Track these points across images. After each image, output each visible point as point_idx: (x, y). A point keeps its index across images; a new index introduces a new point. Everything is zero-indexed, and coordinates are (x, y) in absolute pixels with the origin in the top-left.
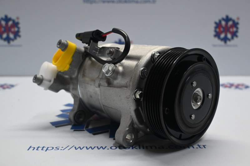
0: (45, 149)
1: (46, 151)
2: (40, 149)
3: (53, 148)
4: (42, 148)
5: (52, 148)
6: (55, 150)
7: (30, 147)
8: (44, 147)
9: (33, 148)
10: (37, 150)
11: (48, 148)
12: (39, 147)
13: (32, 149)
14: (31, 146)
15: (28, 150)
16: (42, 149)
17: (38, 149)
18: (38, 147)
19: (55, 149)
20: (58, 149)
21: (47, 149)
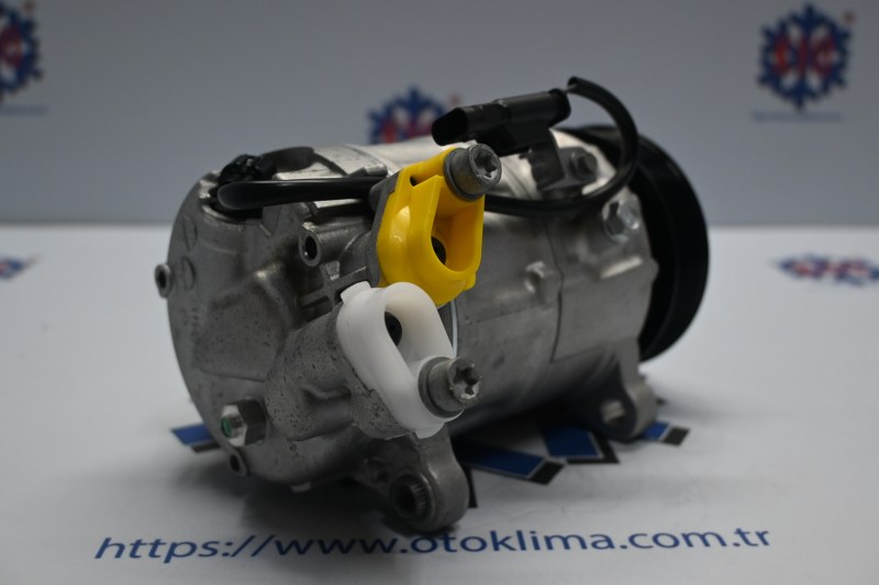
0: (162, 551)
1: (167, 560)
2: (143, 551)
3: (194, 547)
4: (149, 548)
5: (188, 549)
6: (201, 555)
7: (106, 544)
8: (157, 544)
9: (116, 549)
10: (133, 555)
11: (174, 546)
12: (138, 544)
13: (111, 551)
14: (108, 540)
15: (99, 555)
16: (152, 554)
17: (138, 554)
18: (134, 541)
19: (200, 550)
20: (214, 552)
21: (171, 554)
